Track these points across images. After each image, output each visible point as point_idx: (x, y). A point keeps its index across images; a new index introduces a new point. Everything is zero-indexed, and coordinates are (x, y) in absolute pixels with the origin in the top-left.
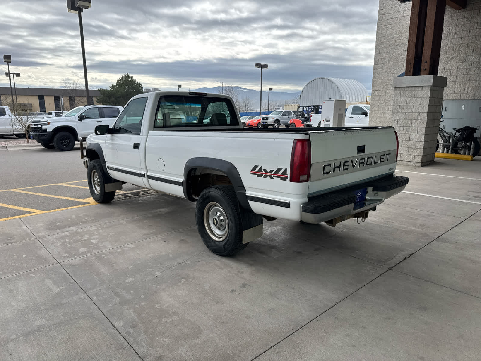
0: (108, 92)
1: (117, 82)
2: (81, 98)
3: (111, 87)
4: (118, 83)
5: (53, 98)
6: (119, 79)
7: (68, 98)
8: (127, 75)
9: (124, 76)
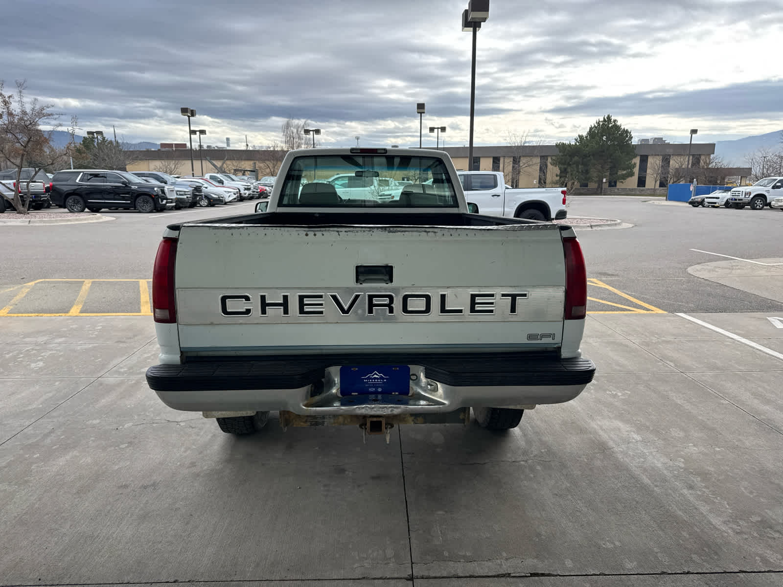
0: (571, 148)
1: (588, 130)
2: (529, 159)
3: (576, 140)
4: (591, 132)
5: (491, 160)
6: (593, 126)
7: (512, 159)
8: (607, 118)
9: (602, 119)
